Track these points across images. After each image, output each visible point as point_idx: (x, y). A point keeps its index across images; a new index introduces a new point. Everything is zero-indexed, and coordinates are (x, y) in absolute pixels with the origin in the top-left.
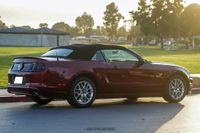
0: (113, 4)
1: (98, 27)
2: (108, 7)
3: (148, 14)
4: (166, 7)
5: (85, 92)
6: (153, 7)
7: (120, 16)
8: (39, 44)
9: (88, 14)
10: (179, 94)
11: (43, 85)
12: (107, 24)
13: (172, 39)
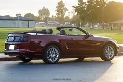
0: (62, 2)
1: (53, 16)
2: (58, 4)
3: (84, 7)
4: (95, 4)
5: (54, 54)
6: (87, 4)
7: (66, 9)
8: (17, 26)
9: (46, 8)
10: (110, 56)
11: (28, 50)
12: (58, 14)
13: (98, 23)
